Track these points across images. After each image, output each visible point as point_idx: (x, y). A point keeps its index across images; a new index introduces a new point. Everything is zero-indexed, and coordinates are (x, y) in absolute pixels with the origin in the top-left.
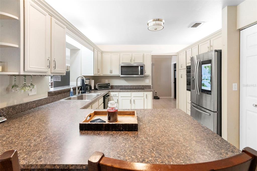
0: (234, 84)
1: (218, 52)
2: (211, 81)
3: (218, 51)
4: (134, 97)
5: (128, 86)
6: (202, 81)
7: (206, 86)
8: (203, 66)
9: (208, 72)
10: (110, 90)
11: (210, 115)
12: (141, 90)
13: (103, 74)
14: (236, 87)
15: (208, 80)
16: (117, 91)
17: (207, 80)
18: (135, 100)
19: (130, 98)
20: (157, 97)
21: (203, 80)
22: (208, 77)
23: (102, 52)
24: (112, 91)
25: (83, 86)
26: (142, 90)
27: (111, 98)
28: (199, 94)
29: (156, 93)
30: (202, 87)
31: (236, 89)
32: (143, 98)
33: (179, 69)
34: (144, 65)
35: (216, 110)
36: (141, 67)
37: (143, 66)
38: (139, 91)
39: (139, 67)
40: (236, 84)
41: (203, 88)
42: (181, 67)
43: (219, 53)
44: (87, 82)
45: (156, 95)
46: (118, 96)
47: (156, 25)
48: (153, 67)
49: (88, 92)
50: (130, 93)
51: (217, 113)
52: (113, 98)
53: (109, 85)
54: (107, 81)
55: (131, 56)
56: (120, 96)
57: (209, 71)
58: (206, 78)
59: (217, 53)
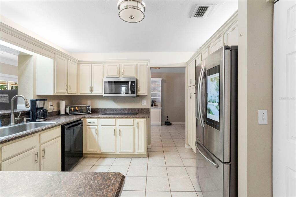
0: (260, 112)
1: (231, 51)
2: (219, 105)
3: (231, 49)
4: (119, 125)
5: (118, 109)
6: (207, 104)
7: (212, 113)
8: (209, 78)
9: (215, 88)
10: (85, 116)
11: (218, 166)
12: (129, 116)
13: (81, 93)
14: (266, 117)
15: (215, 102)
16: (95, 117)
17: (213, 102)
18: (122, 131)
19: (114, 127)
20: (169, 122)
21: (209, 103)
22: (215, 97)
23: (79, 61)
24: (89, 118)
25: (31, 111)
26: (131, 116)
27: (87, 126)
28: (203, 126)
29: (168, 117)
30: (208, 114)
31: (266, 122)
32: (133, 127)
33: (189, 86)
34: (137, 80)
35: (227, 160)
36: (133, 82)
37: (135, 81)
38: (127, 117)
39: (128, 83)
40: (266, 112)
41: (209, 116)
42: (190, 83)
43: (234, 51)
44: (39, 104)
45: (168, 120)
46: (97, 124)
47: (130, 8)
48: (165, 84)
49: (42, 120)
50: (114, 120)
51: (230, 165)
52: (90, 126)
53: (89, 109)
54: (89, 102)
55: (119, 68)
56: (99, 125)
57: (217, 86)
58: (213, 99)
59: (229, 51)
